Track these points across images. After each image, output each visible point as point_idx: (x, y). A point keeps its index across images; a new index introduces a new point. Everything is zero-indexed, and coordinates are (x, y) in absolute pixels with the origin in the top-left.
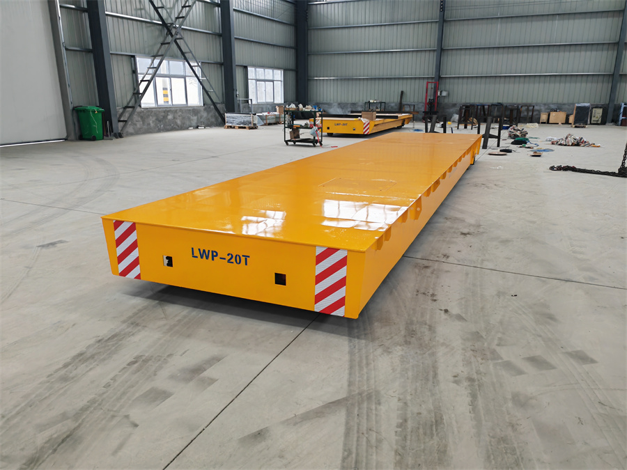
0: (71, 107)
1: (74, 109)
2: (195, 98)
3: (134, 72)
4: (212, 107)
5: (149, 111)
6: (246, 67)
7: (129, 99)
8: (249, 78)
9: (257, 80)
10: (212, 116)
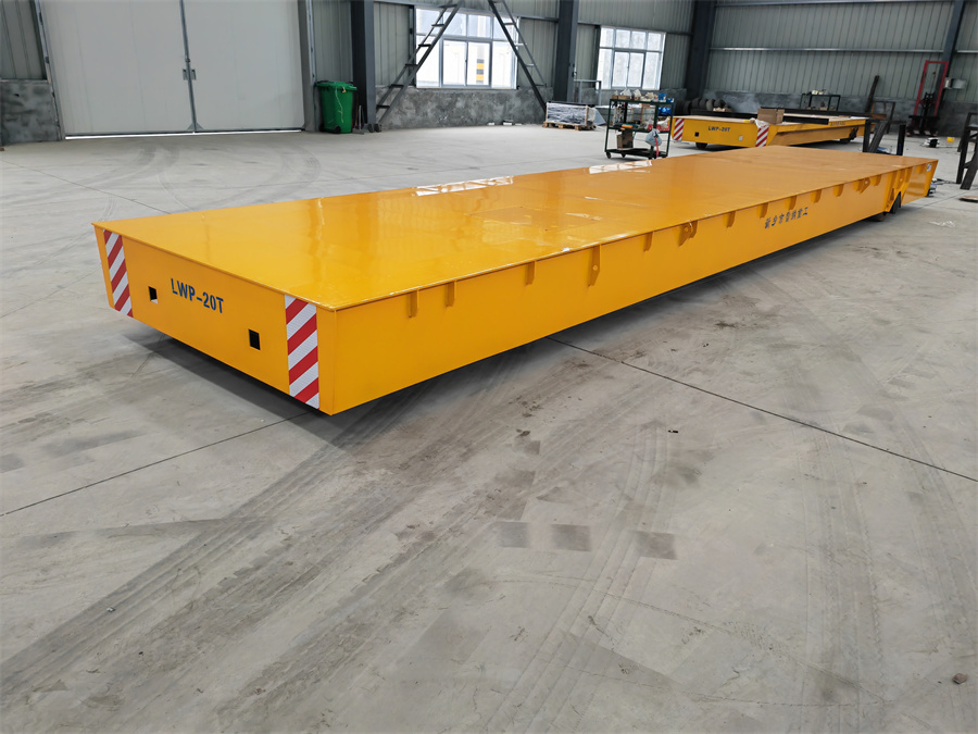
0: (312, 81)
1: (315, 85)
2: (504, 77)
3: (412, 31)
4: (531, 91)
5: (427, 94)
6: (598, 28)
7: (399, 72)
8: (601, 45)
9: (616, 50)
10: (528, 107)
